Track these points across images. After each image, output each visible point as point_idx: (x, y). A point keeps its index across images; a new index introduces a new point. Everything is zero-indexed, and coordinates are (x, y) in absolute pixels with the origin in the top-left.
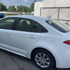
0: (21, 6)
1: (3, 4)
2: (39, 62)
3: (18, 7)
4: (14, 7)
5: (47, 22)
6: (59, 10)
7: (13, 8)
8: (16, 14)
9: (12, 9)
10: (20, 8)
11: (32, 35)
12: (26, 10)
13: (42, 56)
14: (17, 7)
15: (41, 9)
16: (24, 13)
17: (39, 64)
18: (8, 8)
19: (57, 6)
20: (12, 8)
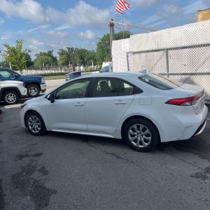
0: (71, 50)
1: (29, 51)
2: (135, 141)
3: (62, 53)
4: (50, 54)
5: (140, 78)
6: (167, 55)
7: (50, 58)
8: (60, 71)
9: (46, 61)
10: (68, 56)
11: (120, 100)
12: (86, 59)
13: (139, 130)
14: (59, 53)
15: (129, 55)
16: (82, 68)
17: (135, 144)
18: (35, 60)
19: (161, 47)
20: (47, 57)
